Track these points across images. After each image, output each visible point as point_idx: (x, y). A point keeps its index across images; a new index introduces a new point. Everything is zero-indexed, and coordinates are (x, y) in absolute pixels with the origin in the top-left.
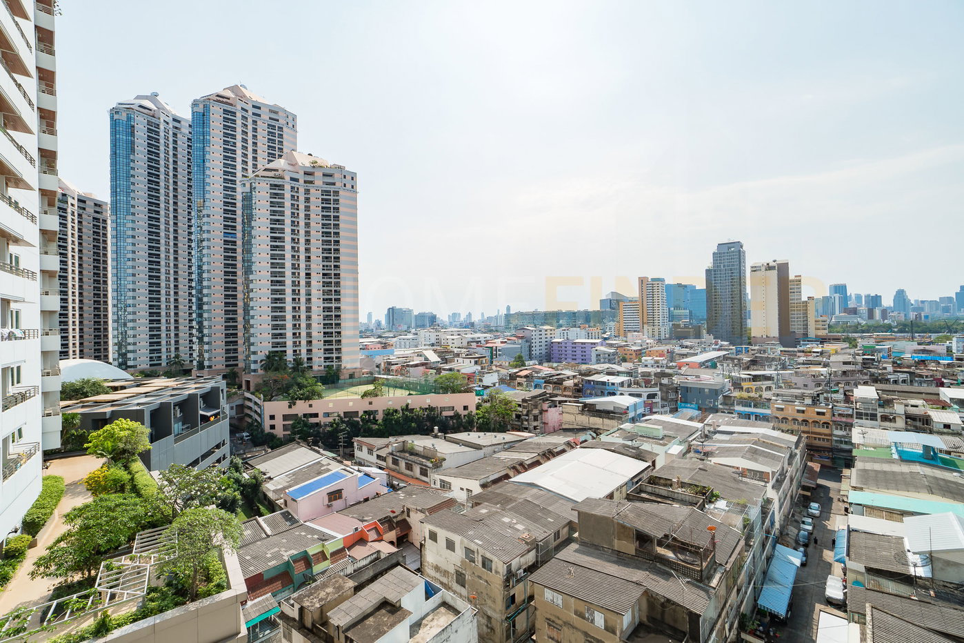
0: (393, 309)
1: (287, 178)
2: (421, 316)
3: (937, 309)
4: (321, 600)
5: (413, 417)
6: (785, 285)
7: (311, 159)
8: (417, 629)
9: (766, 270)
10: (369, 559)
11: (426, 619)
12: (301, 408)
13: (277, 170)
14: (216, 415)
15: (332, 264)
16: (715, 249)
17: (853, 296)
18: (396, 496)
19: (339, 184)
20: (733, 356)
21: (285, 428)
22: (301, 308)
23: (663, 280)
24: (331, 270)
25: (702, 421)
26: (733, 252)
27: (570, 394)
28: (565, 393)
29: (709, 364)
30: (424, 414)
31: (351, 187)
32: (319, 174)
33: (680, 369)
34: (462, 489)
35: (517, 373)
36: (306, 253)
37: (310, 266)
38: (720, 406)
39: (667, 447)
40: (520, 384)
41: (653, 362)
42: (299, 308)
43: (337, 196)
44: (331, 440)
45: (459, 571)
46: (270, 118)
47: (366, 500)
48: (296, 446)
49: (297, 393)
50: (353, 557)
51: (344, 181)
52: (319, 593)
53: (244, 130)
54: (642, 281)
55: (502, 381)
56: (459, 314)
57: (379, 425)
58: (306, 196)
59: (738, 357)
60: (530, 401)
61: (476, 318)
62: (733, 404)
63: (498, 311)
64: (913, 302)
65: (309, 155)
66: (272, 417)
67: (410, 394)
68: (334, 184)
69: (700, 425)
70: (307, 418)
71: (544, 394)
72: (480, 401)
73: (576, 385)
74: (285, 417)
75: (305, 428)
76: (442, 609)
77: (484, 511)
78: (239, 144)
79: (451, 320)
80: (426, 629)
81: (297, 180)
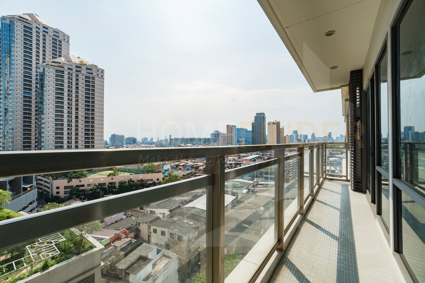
0: (114, 135)
1: (66, 68)
2: (129, 139)
3: (323, 140)
4: (110, 262)
5: (133, 185)
6: (279, 131)
7: (80, 60)
8: (154, 266)
9: (273, 124)
10: (127, 244)
11: (158, 262)
12: (75, 182)
13: (60, 63)
14: (30, 187)
15: (90, 112)
16: (255, 115)
17: (300, 135)
18: (131, 219)
19: (95, 74)
20: (262, 157)
21: (65, 193)
22: (72, 133)
23: (235, 126)
24: (90, 115)
25: (253, 180)
26: (262, 117)
27: (202, 172)
28: (200, 172)
29: (253, 160)
30: (139, 183)
31: (101, 76)
32: (84, 68)
33: (243, 162)
34: (160, 213)
35: (179, 164)
36: (76, 106)
37: (78, 113)
38: (258, 175)
39: (241, 190)
40: (180, 169)
41: (233, 159)
42: (71, 133)
43: (94, 79)
44: (91, 197)
45: (167, 244)
46: (54, 35)
47: (116, 222)
48: (74, 201)
49: (73, 175)
50: (115, 246)
51: (98, 73)
52: (108, 259)
53: (38, 39)
54: (228, 126)
55: (172, 168)
56: (147, 138)
57: (117, 189)
58: (77, 78)
59: (263, 157)
60: (186, 175)
61: (155, 140)
62: (263, 174)
63: (166, 137)
64: (316, 138)
65: (78, 57)
66: (58, 188)
67: (131, 174)
68: (92, 74)
69: (252, 182)
70: (79, 187)
71: (192, 173)
72: (164, 177)
73: (204, 169)
74: (66, 188)
75: (78, 192)
76: (164, 258)
77: (176, 219)
78: (34, 46)
79: (143, 141)
80: (158, 266)
81: (72, 69)
